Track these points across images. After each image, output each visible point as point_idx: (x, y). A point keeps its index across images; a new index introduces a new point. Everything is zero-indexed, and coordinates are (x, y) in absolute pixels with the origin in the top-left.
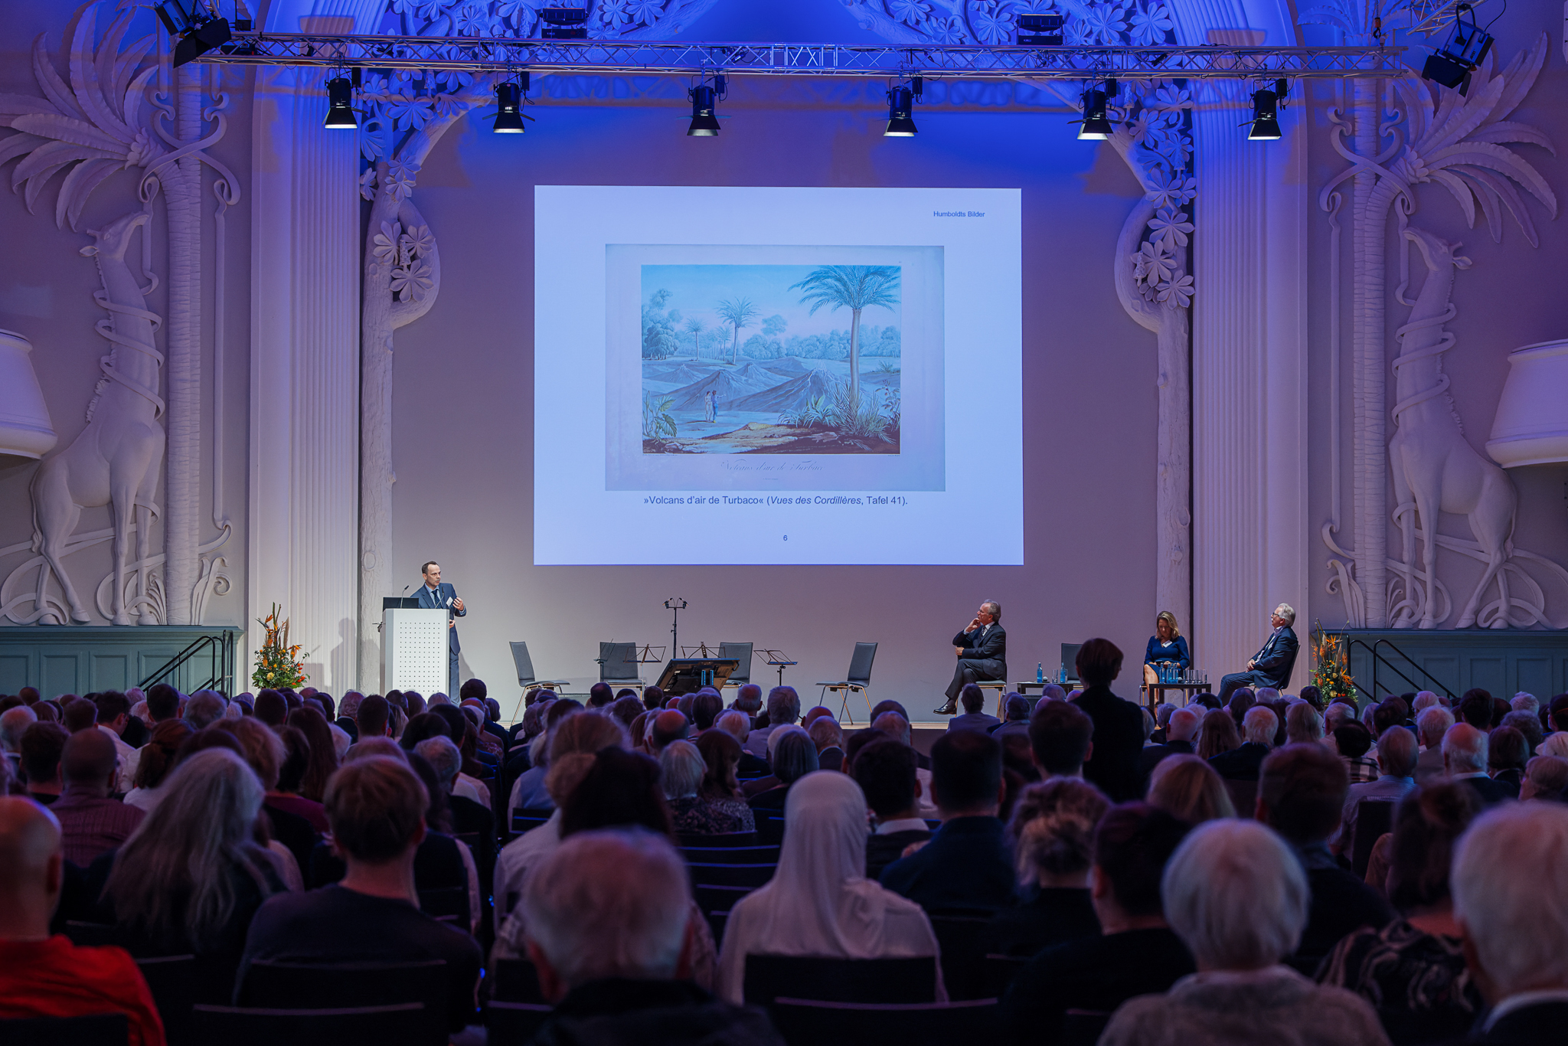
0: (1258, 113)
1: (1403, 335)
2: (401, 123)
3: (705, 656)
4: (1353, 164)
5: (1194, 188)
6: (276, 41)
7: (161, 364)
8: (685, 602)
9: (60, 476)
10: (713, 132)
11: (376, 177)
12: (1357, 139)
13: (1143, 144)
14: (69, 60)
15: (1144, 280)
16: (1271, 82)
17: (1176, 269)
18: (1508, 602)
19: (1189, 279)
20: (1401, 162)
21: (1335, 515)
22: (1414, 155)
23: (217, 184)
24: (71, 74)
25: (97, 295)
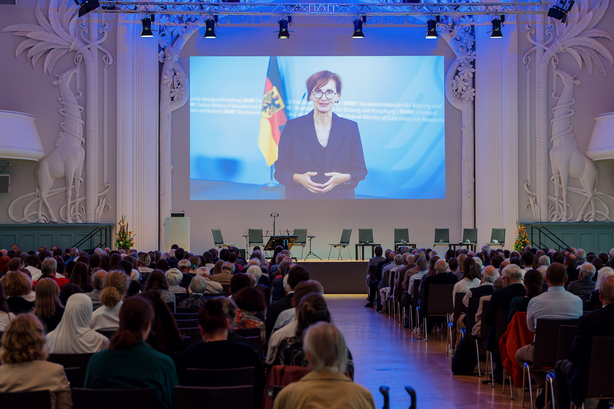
0: (494, 28)
1: (554, 111)
2: (174, 33)
3: (289, 234)
4: (535, 46)
5: (475, 55)
6: (123, 4)
7: (84, 125)
8: (278, 214)
9: (46, 167)
10: (287, 37)
11: (165, 54)
12: (537, 36)
13: (456, 38)
14: (48, 11)
15: (456, 90)
16: (499, 16)
17: (468, 86)
18: (595, 212)
19: (473, 90)
20: (553, 45)
21: (529, 180)
22: (558, 42)
23: (104, 58)
24: (49, 16)
25: (59, 99)
